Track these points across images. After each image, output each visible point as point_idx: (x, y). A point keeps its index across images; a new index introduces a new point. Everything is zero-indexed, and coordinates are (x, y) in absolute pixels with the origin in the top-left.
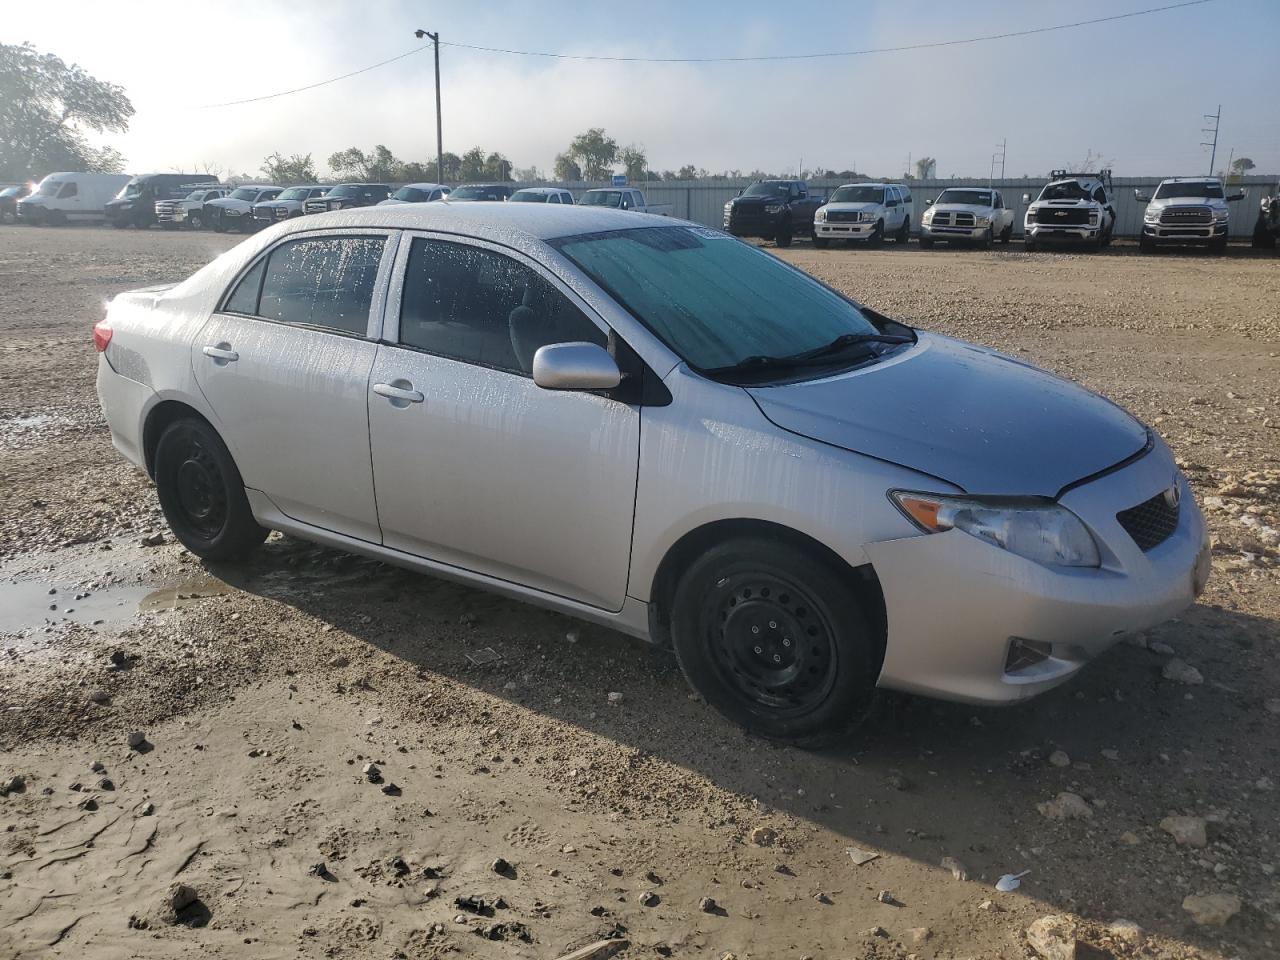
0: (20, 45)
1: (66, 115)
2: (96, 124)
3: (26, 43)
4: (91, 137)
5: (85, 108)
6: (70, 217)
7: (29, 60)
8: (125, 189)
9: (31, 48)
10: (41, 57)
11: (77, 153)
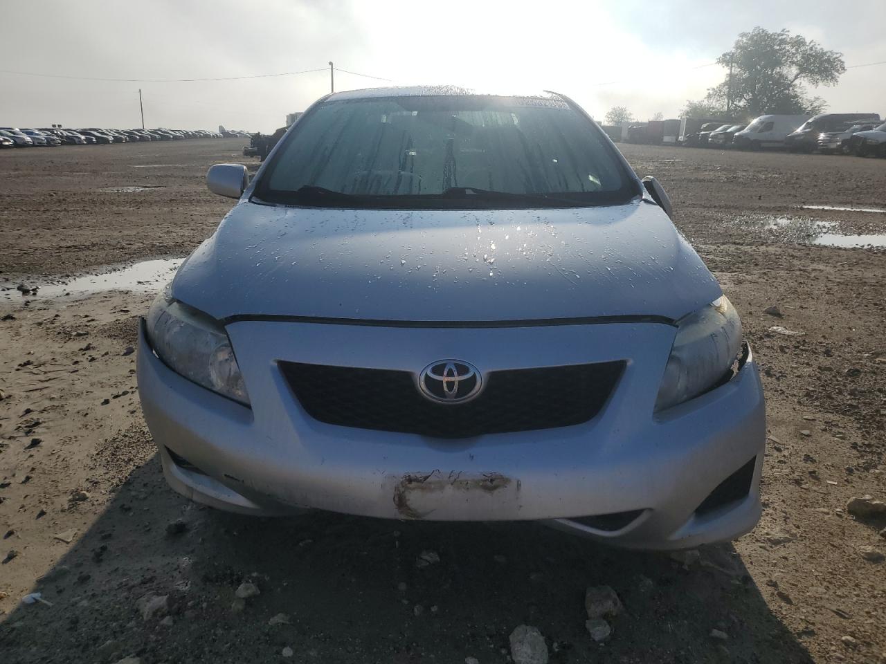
0: (779, 32)
1: (796, 77)
2: (815, 82)
3: (783, 31)
4: (809, 91)
5: (811, 72)
6: (763, 145)
7: (783, 42)
8: (804, 126)
9: (787, 33)
10: (791, 39)
11: (797, 103)
